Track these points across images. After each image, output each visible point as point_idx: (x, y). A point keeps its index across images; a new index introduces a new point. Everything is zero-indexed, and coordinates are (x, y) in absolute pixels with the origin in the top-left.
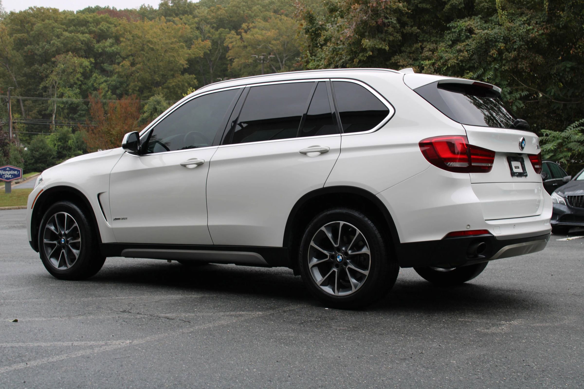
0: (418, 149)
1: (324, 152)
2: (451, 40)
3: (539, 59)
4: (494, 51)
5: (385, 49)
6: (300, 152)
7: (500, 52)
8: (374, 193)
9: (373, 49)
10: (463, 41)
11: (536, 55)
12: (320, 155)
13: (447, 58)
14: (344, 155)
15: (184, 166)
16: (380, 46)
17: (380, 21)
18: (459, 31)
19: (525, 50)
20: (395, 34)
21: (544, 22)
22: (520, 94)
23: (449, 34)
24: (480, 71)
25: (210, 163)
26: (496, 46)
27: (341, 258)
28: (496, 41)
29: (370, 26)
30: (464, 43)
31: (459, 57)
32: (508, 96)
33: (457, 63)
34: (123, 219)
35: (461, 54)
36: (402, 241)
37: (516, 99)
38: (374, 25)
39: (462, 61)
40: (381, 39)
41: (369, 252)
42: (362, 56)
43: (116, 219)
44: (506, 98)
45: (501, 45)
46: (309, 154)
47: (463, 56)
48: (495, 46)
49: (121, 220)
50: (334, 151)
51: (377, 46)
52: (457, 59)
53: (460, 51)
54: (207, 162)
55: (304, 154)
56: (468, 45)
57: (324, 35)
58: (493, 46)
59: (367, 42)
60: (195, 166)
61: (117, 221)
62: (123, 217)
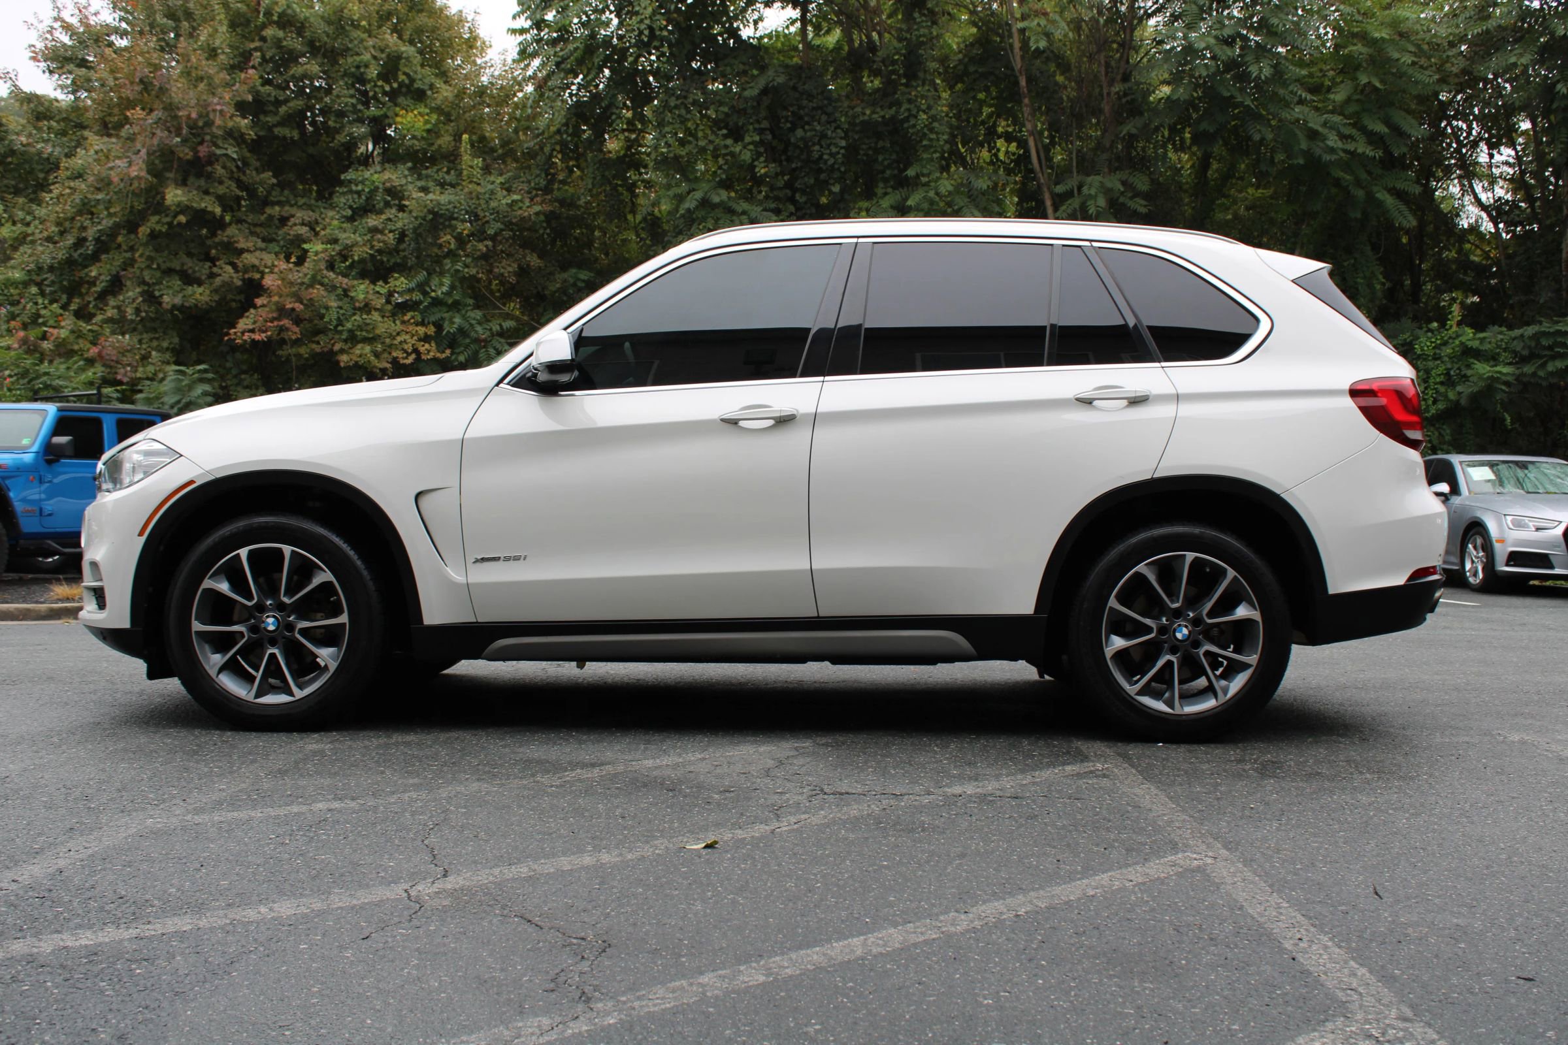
0: (1349, 402)
1: (1136, 401)
2: (350, 207)
3: (534, 260)
4: (449, 237)
5: (212, 213)
6: (1077, 399)
7: (461, 241)
8: (1277, 491)
9: (183, 209)
10: (380, 212)
11: (527, 251)
12: (1127, 406)
13: (349, 242)
14: (1187, 410)
15: (734, 422)
16: (203, 205)
17: (203, 150)
18: (371, 192)
19: (507, 240)
20: (228, 183)
21: (537, 190)
22: (501, 325)
23: (344, 194)
24: (422, 276)
25: (815, 419)
26: (454, 228)
27: (1185, 631)
28: (452, 218)
29: (179, 158)
30: (383, 217)
31: (375, 243)
32: (479, 328)
33: (371, 255)
34: (507, 559)
35: (379, 236)
36: (1332, 590)
37: (493, 335)
38: (189, 157)
39: (380, 251)
40: (198, 188)
41: (1256, 615)
42: (158, 222)
43: (483, 560)
44: (476, 332)
45: (465, 228)
46: (1096, 403)
47: (383, 242)
48: (450, 226)
49: (501, 563)
50: (1163, 398)
51: (195, 205)
52: (372, 247)
53: (374, 230)
54: (806, 415)
55: (1087, 402)
56: (390, 220)
57: (67, 169)
58: (445, 227)
59: (174, 195)
60: (771, 422)
61: (486, 564)
62: (513, 555)
